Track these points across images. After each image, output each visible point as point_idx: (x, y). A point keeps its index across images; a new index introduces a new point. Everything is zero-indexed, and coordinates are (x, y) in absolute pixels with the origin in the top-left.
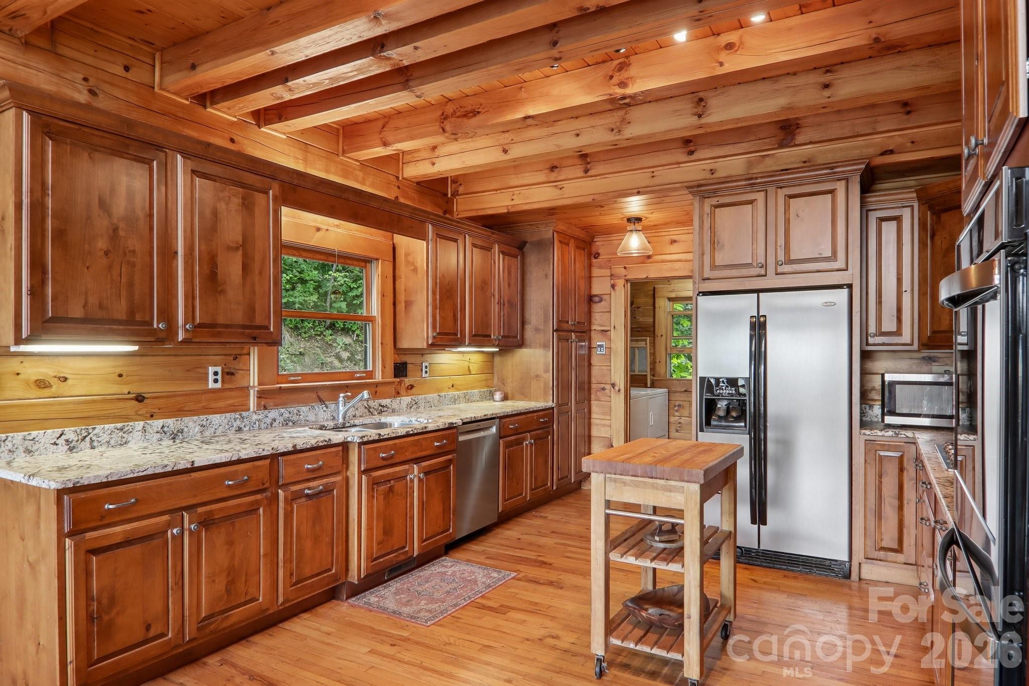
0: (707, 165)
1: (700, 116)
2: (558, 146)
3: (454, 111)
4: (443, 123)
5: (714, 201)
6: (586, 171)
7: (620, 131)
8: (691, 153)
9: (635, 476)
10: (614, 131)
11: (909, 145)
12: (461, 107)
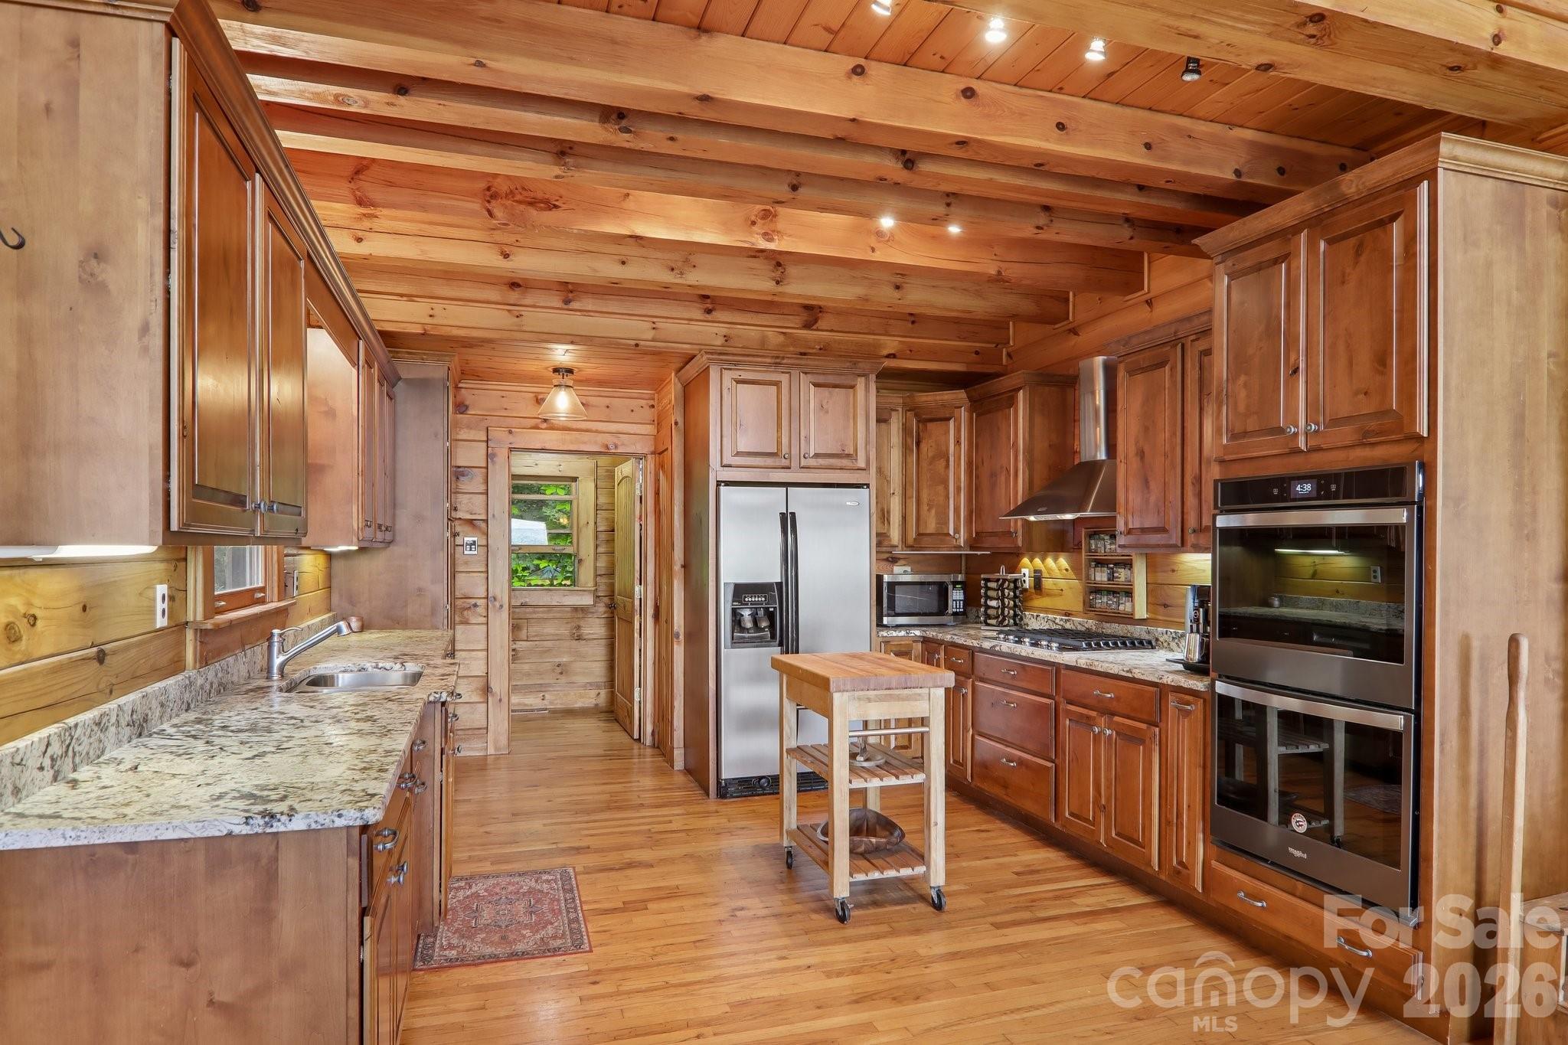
0: (723, 329)
1: (778, 283)
2: (595, 271)
3: (511, 191)
4: (489, 202)
5: (736, 374)
6: (567, 302)
7: (681, 273)
8: (709, 311)
9: (889, 689)
10: (675, 272)
11: (908, 352)
12: (524, 189)
